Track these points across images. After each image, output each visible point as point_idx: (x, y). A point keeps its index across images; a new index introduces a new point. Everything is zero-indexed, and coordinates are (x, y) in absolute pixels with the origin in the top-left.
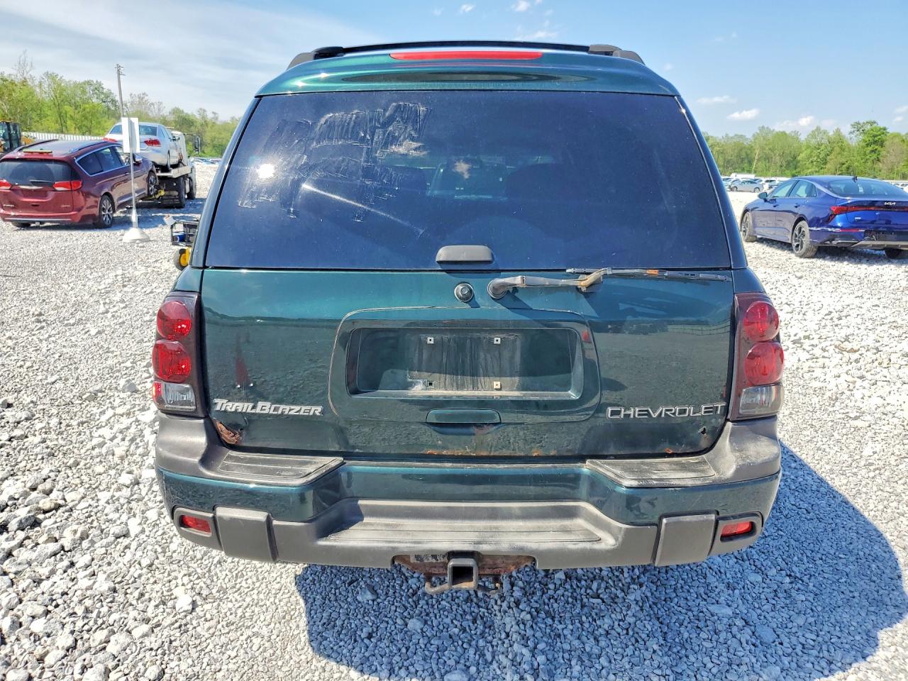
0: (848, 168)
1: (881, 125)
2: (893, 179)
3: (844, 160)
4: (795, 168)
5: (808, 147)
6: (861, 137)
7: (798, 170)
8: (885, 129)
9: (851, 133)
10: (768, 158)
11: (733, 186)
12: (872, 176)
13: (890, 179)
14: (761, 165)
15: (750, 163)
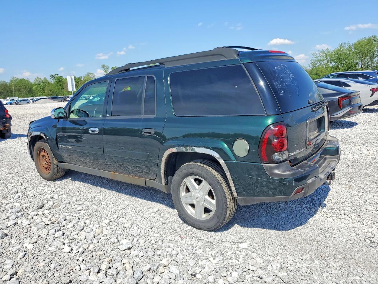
0: (53, 92)
1: (60, 75)
2: (70, 95)
3: (51, 89)
4: (32, 94)
5: (35, 85)
6: (54, 80)
7: (33, 94)
8: (62, 77)
9: (50, 79)
10: (19, 90)
11: (17, 102)
12: (62, 94)
13: (69, 95)
14: (17, 93)
15: (11, 92)
